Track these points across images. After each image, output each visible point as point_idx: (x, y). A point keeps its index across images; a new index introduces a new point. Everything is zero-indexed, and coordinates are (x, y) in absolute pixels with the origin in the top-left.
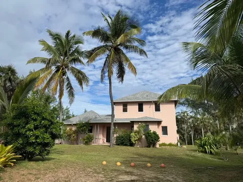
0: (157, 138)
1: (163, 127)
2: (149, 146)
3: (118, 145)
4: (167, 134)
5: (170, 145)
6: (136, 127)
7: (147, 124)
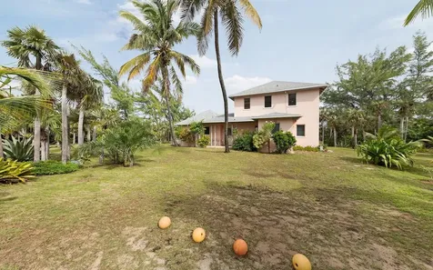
0: (291, 141)
1: (298, 126)
2: (279, 152)
3: (236, 149)
4: (303, 135)
5: (308, 149)
6: (261, 128)
7: (278, 122)
